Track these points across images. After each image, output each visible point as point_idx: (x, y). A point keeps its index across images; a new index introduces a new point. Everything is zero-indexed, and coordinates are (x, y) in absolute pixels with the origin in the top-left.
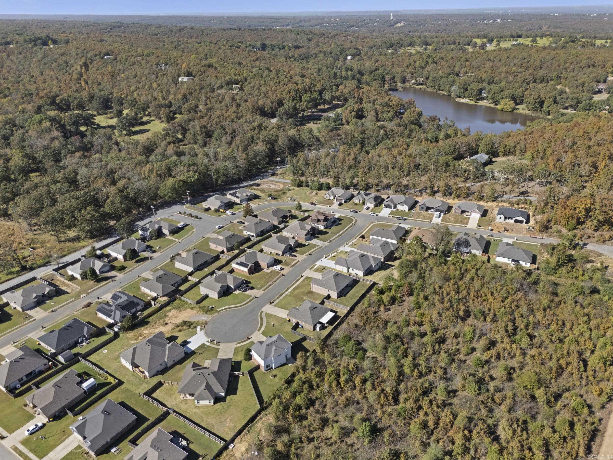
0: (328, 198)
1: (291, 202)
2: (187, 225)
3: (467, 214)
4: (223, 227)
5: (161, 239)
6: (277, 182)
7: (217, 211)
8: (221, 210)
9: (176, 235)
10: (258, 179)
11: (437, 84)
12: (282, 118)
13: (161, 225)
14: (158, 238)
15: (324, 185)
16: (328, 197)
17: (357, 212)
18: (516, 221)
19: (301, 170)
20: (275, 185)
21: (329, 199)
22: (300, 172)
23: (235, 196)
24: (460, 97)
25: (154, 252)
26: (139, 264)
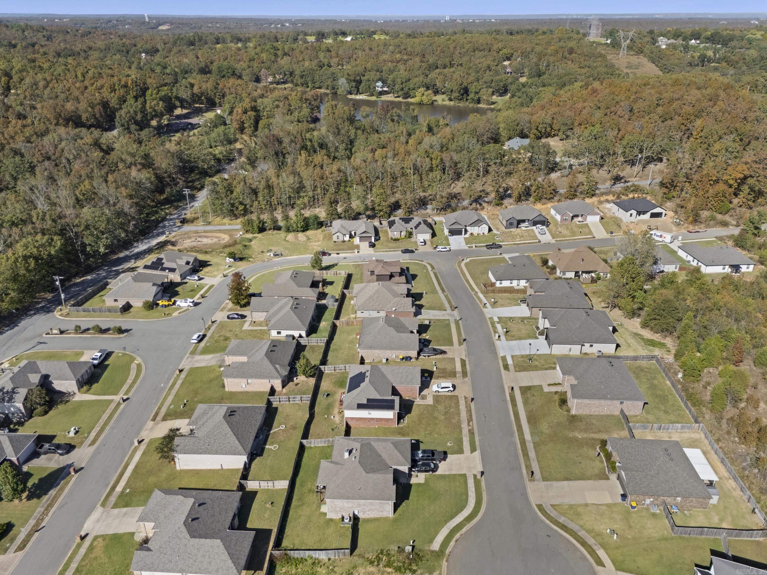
0: (341, 239)
1: (277, 259)
2: (109, 355)
3: (580, 219)
4: (204, 336)
5: (61, 407)
6: (205, 232)
7: (151, 306)
8: (160, 303)
9: (95, 386)
10: (163, 233)
11: (309, 79)
12: (128, 128)
13: (44, 372)
14: (50, 408)
15: (311, 221)
16: (341, 236)
17: (412, 252)
18: (654, 215)
19: (241, 203)
20: (206, 237)
21: (344, 241)
22: (241, 208)
23: (164, 269)
24: (351, 94)
25: (69, 448)
26: (45, 498)
